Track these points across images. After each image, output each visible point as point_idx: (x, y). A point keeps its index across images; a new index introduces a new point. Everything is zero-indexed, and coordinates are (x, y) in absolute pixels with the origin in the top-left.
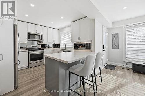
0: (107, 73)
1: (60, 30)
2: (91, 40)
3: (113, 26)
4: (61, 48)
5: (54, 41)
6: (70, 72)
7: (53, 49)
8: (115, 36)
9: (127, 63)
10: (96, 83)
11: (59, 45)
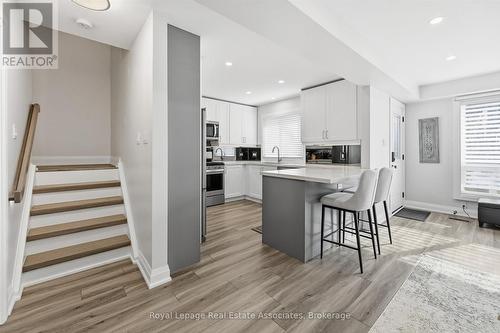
0: (403, 225)
1: (260, 109)
2: (360, 137)
3: (421, 96)
4: (263, 161)
5: (244, 139)
6: (324, 206)
7: (235, 162)
8: (430, 126)
9: (465, 203)
10: (377, 234)
11: (258, 150)
